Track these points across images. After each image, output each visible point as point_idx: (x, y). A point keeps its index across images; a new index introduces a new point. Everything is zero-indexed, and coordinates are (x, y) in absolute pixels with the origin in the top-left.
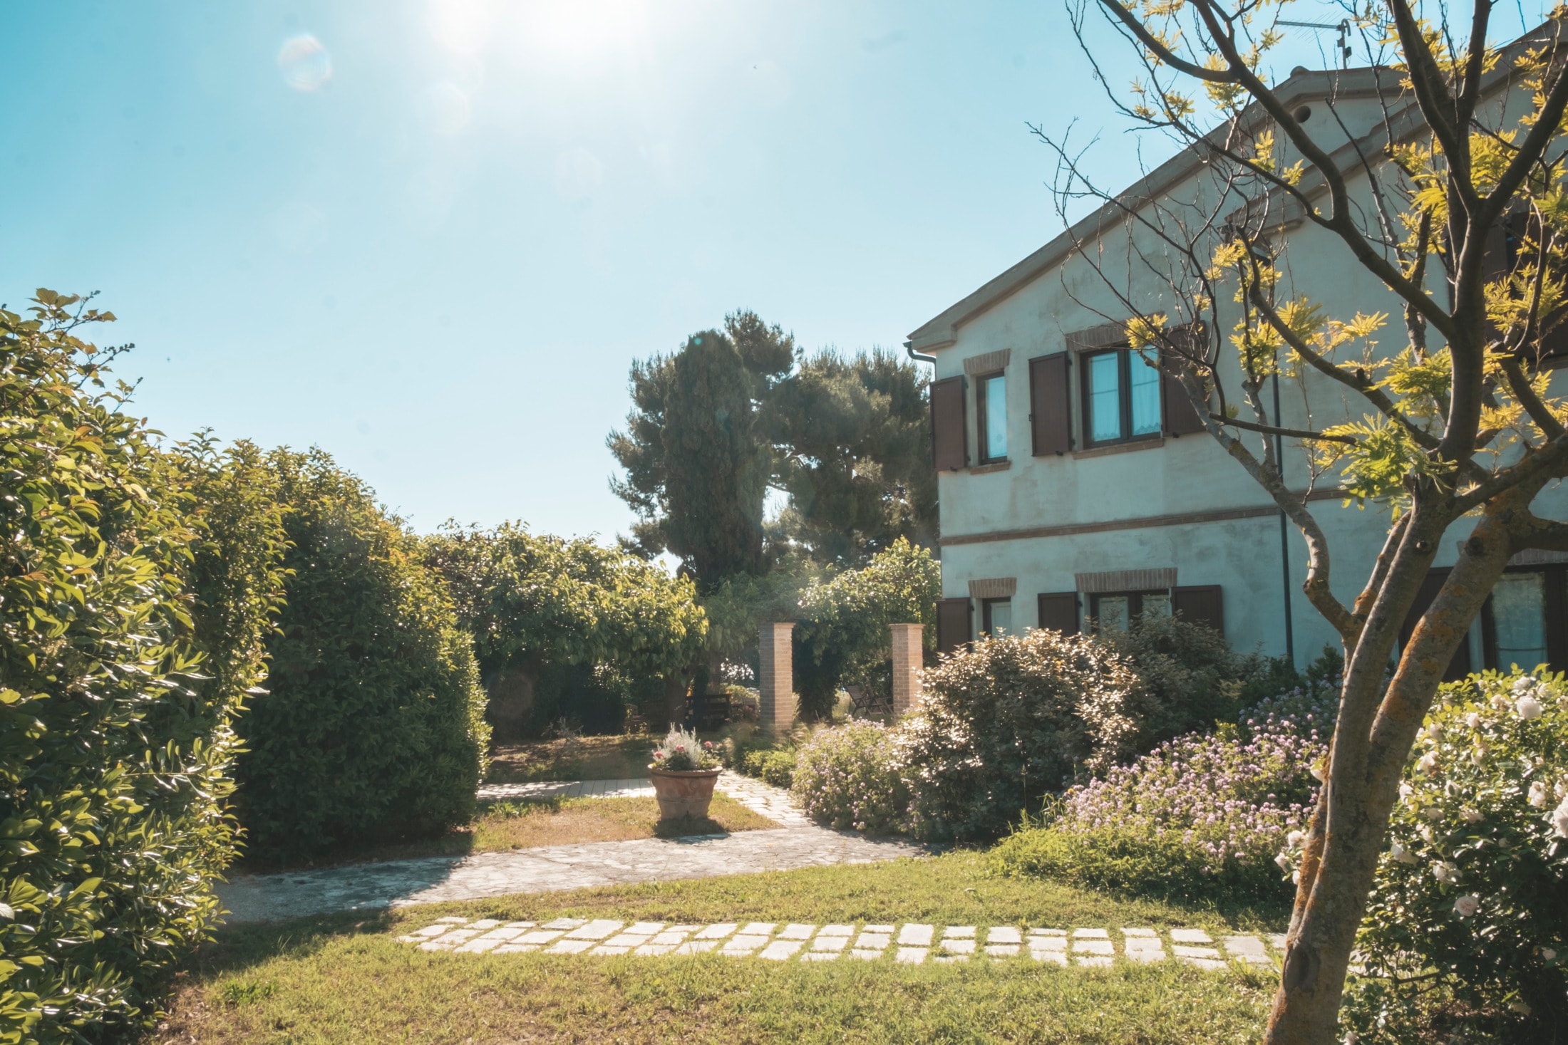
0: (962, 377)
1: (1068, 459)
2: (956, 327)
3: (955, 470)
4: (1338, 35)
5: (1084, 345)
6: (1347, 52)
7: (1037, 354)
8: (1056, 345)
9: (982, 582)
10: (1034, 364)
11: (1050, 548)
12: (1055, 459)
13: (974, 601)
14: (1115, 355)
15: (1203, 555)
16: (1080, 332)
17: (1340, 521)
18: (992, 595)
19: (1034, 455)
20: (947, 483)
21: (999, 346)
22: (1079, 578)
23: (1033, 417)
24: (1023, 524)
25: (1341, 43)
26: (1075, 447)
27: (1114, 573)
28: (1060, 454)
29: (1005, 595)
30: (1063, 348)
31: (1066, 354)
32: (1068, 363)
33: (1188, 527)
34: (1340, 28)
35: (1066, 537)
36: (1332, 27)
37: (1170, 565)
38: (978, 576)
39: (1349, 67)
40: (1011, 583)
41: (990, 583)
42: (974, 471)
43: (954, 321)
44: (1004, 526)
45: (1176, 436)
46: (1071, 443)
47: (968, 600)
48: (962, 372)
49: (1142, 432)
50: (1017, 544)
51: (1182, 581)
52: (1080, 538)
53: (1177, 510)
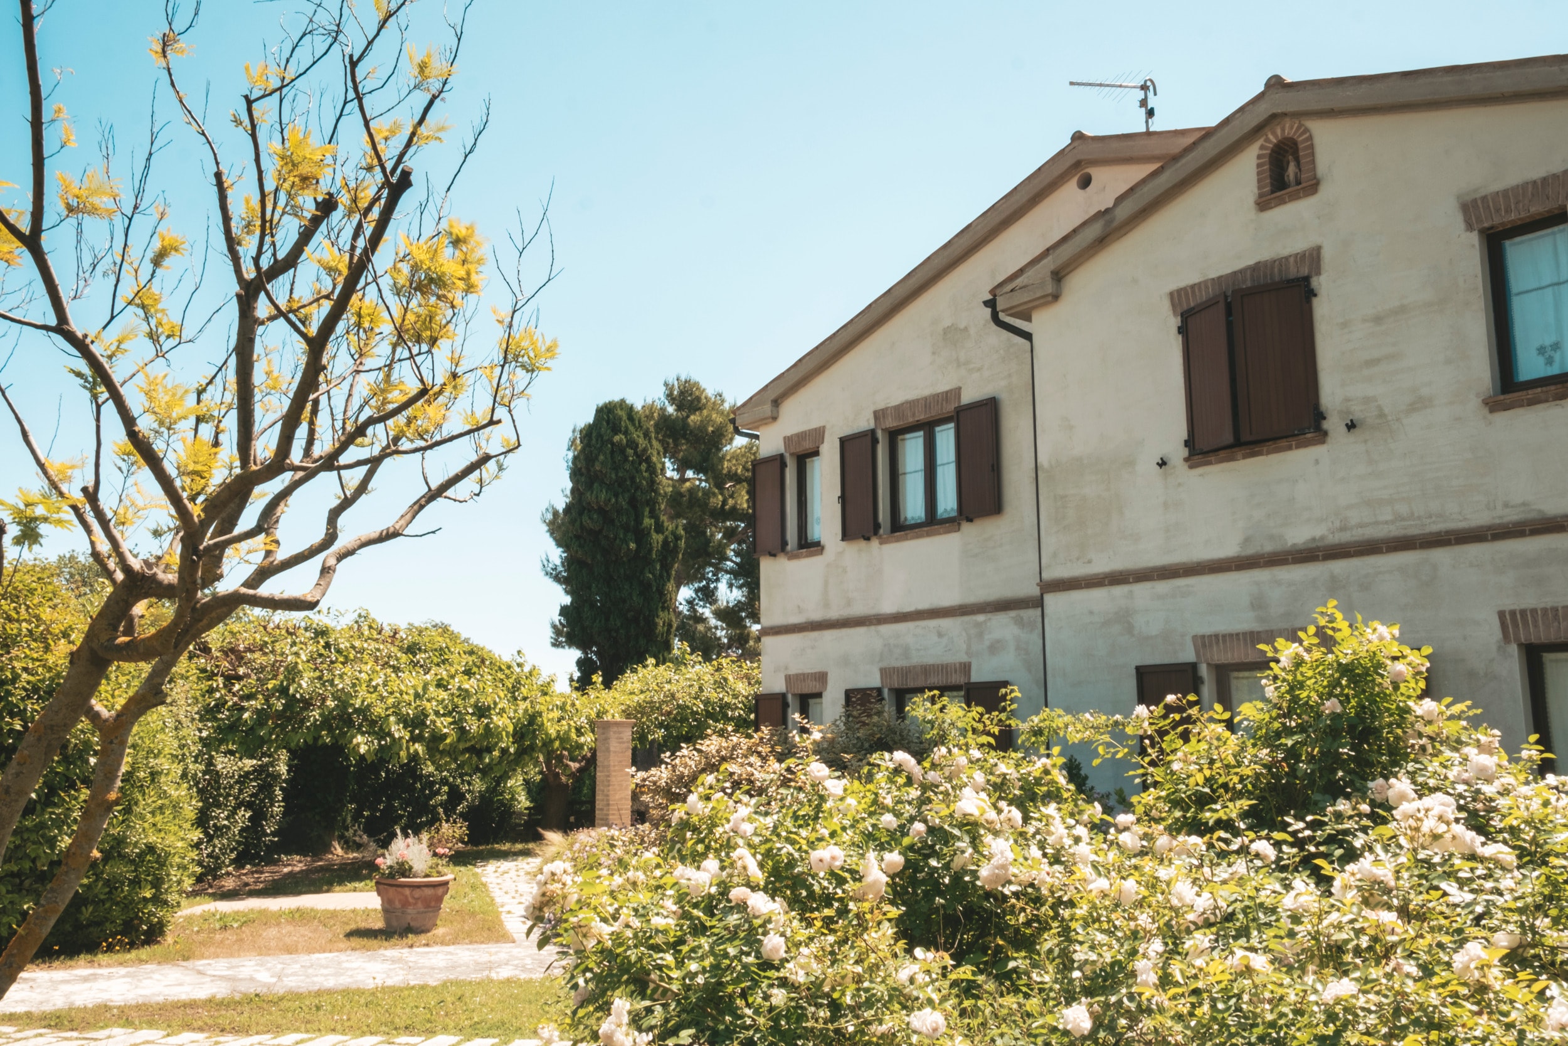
0: (782, 456)
1: (875, 543)
2: (776, 403)
3: (774, 555)
4: (1141, 95)
5: (891, 423)
6: (1150, 113)
7: (847, 431)
8: (865, 422)
9: (797, 676)
10: (844, 441)
11: (858, 639)
12: (862, 544)
13: (790, 697)
14: (921, 433)
15: (995, 648)
16: (887, 409)
17: (1091, 613)
18: (806, 691)
19: (843, 540)
20: (768, 568)
21: (814, 424)
22: (884, 672)
23: (843, 499)
24: (834, 614)
25: (1143, 103)
26: (881, 531)
27: (914, 667)
28: (868, 539)
29: (815, 691)
30: (872, 425)
31: (873, 432)
32: (875, 441)
33: (981, 618)
34: (1144, 87)
35: (873, 628)
36: (1134, 87)
37: (963, 658)
38: (793, 670)
39: (1151, 129)
40: (822, 677)
41: (802, 677)
42: (792, 557)
43: (773, 397)
44: (817, 616)
45: (970, 520)
46: (877, 527)
47: (783, 696)
48: (782, 450)
49: (945, 516)
50: (829, 634)
51: (975, 677)
52: (886, 629)
53: (971, 599)
